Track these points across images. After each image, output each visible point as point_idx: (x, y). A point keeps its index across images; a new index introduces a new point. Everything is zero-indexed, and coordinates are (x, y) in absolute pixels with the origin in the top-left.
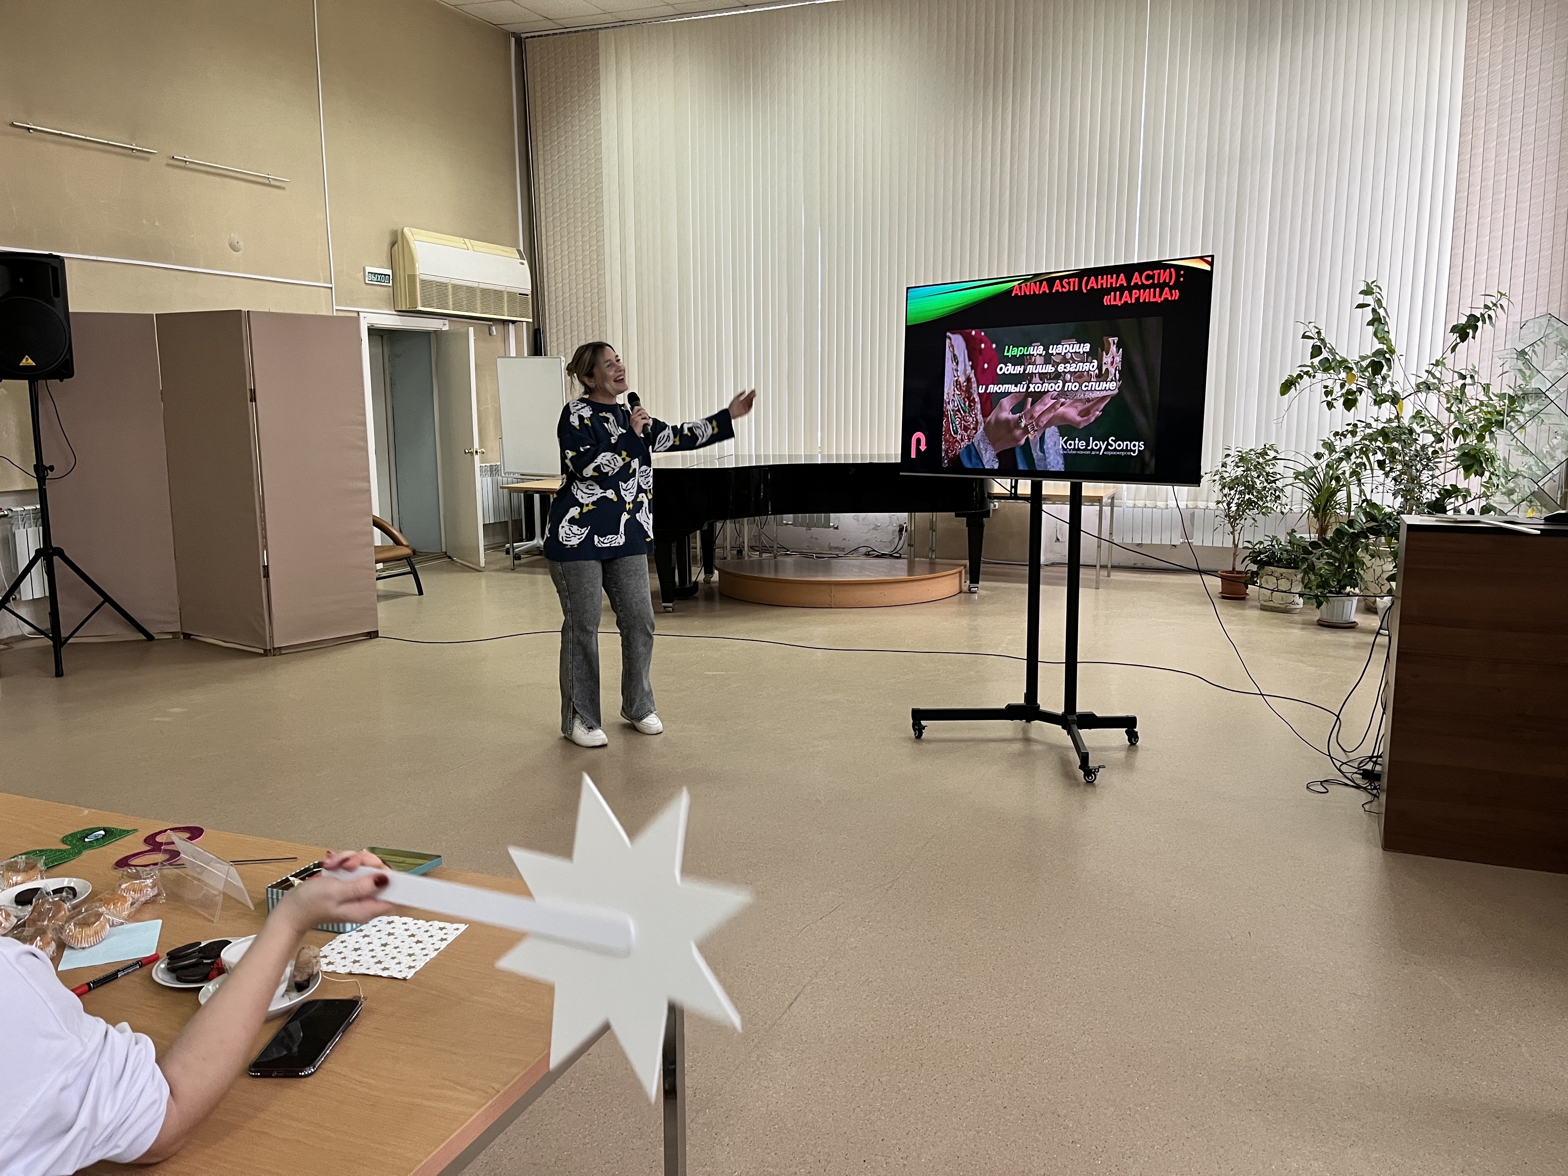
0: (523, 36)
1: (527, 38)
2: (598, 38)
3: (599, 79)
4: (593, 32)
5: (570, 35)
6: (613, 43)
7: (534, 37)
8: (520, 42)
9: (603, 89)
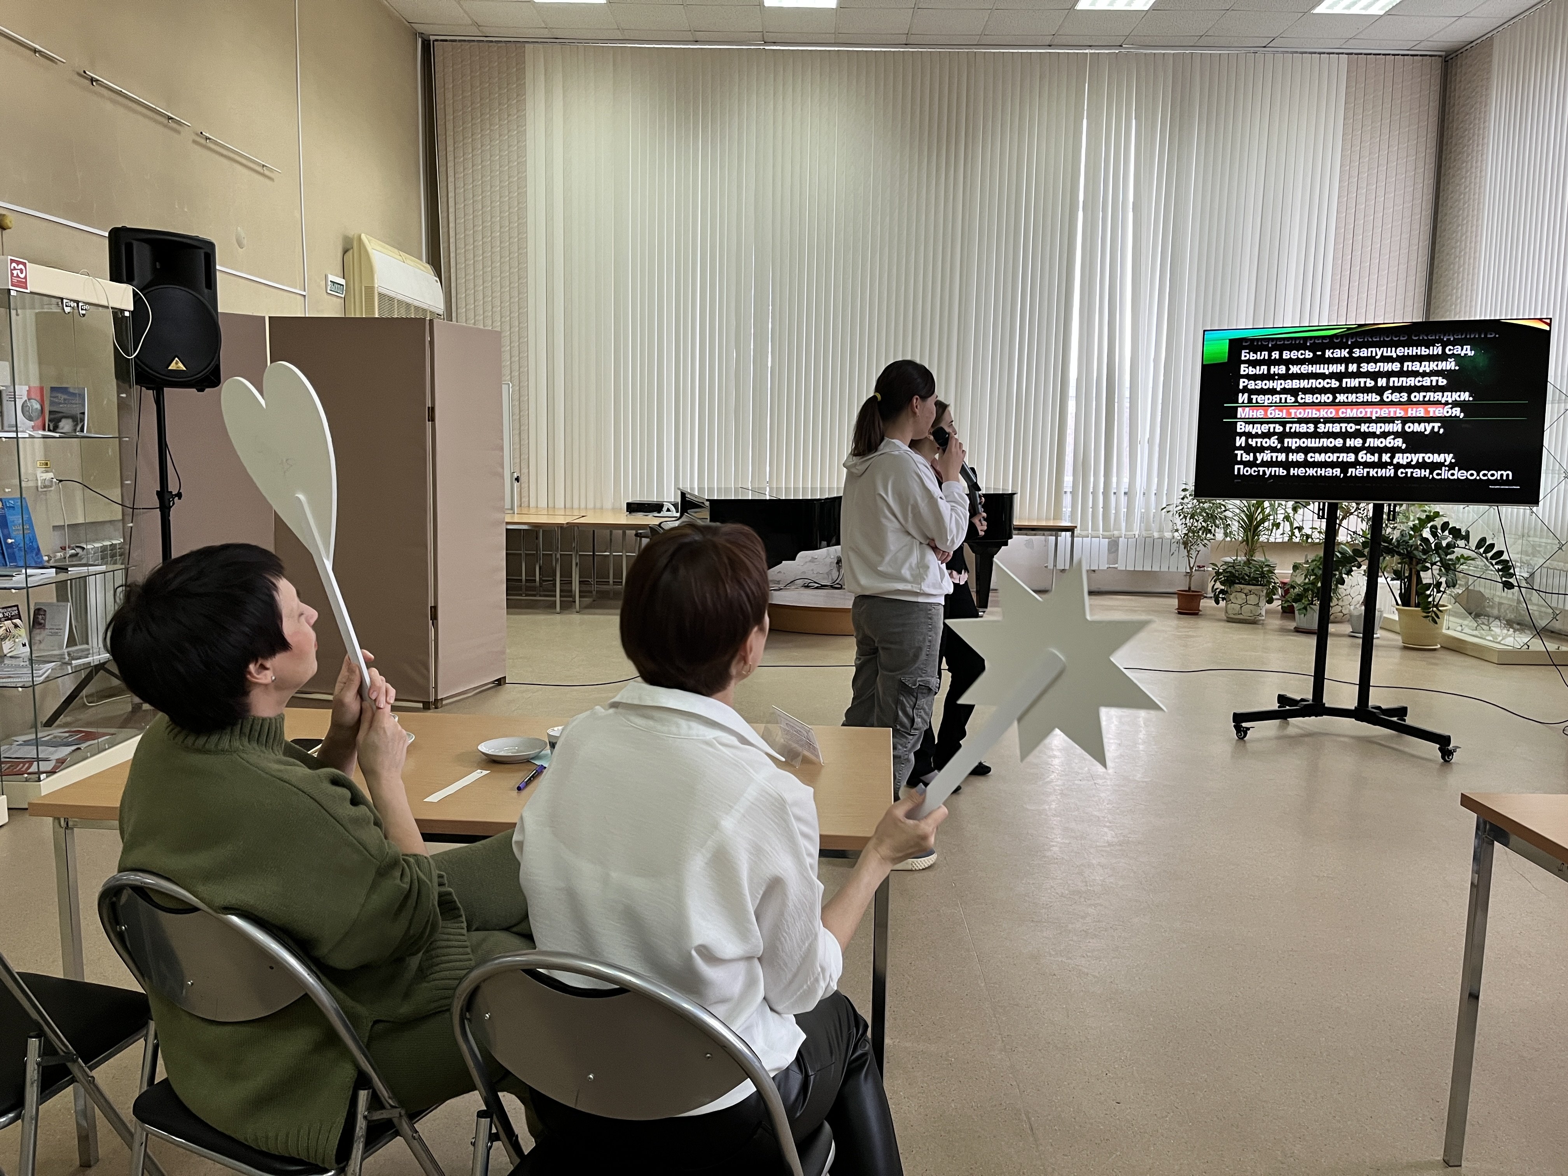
0: (432, 38)
1: (437, 40)
2: (524, 52)
3: (525, 94)
4: (518, 45)
5: (491, 44)
6: (542, 60)
7: (446, 41)
8: (427, 46)
9: (529, 104)
